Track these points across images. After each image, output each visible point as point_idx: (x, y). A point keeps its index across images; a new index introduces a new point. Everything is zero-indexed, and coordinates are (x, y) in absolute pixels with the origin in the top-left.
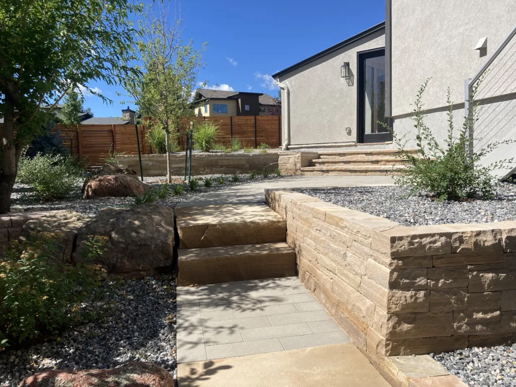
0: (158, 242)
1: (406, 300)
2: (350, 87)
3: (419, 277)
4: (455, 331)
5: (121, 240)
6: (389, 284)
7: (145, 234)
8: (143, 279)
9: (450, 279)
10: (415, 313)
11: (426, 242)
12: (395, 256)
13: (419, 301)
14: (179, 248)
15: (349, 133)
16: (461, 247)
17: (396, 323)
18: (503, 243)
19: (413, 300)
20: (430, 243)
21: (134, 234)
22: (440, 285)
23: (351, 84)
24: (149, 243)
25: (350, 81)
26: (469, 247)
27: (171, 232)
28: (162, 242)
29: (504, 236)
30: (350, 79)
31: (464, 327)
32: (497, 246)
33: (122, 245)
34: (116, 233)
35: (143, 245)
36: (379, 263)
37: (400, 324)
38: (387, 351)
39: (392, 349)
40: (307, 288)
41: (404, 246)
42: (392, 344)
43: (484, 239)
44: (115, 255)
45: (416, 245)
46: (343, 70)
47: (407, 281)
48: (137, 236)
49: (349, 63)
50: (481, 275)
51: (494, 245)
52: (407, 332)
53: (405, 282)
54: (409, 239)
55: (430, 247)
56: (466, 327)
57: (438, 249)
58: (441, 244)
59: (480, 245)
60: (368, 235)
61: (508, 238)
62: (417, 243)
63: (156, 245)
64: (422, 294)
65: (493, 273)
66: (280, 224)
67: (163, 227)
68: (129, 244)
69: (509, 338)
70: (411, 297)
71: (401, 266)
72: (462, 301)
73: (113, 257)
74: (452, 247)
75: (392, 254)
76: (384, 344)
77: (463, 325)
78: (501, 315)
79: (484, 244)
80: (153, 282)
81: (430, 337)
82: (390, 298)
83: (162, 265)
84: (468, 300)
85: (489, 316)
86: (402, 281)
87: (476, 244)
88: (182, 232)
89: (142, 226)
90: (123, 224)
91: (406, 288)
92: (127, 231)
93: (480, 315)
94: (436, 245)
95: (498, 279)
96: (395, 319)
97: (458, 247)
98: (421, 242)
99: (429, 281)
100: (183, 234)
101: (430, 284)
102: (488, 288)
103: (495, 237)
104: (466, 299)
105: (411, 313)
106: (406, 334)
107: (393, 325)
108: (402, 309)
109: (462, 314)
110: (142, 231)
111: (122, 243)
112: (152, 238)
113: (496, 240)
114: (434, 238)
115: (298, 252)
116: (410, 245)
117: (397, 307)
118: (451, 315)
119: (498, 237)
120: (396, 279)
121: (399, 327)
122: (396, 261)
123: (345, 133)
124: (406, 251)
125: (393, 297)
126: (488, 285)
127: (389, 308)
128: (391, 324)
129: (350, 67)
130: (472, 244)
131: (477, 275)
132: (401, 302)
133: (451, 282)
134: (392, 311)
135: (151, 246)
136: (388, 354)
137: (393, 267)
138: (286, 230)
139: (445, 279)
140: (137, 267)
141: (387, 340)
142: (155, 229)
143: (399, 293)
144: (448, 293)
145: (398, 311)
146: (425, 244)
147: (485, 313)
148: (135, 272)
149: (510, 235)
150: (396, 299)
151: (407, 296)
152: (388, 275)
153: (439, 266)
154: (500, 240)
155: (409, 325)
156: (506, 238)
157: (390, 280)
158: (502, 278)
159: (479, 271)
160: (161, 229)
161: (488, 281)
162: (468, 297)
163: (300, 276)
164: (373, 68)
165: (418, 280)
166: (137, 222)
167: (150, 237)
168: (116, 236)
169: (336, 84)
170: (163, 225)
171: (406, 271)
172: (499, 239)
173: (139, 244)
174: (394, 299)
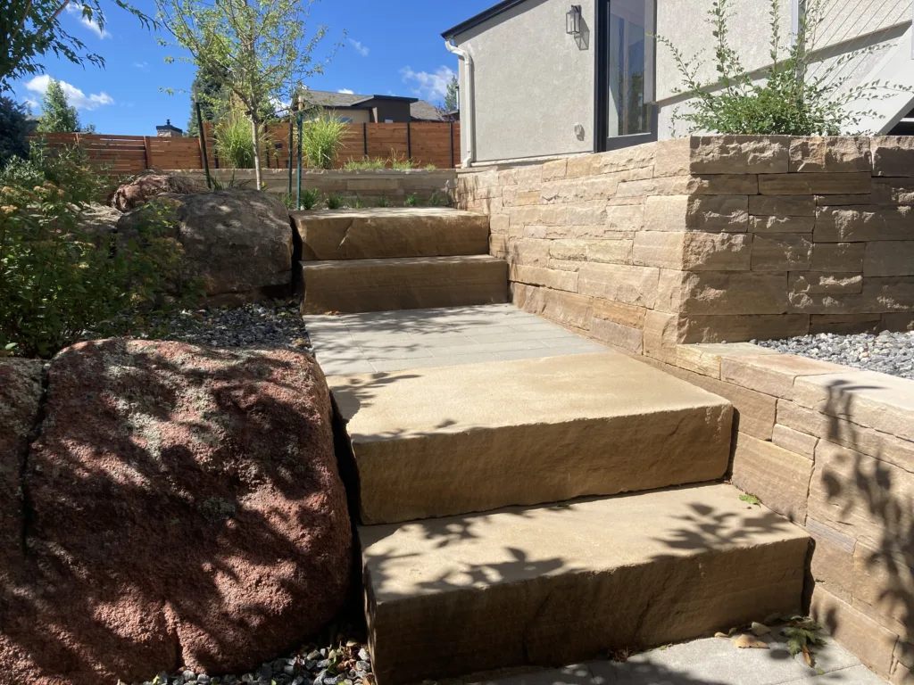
0: (265, 241)
1: (714, 247)
2: (582, 52)
3: (735, 211)
4: (790, 306)
5: (197, 236)
6: (687, 219)
7: (241, 227)
8: (241, 306)
9: (787, 216)
10: (727, 272)
11: (747, 149)
12: (698, 170)
13: (735, 249)
14: (301, 260)
15: (581, 136)
16: (805, 162)
17: (696, 287)
18: (872, 160)
19: (725, 247)
20: (755, 150)
21: (220, 227)
22: (769, 225)
23: (583, 46)
24: (248, 243)
25: (582, 41)
26: (818, 162)
27: (285, 227)
28: (271, 241)
29: (873, 150)
30: (582, 36)
31: (804, 300)
32: (862, 162)
33: (201, 247)
34: (188, 225)
35: (238, 247)
36: (668, 194)
37: (703, 289)
38: (680, 336)
39: (689, 332)
40: (530, 312)
41: (712, 154)
42: (690, 322)
43: (843, 150)
44: (188, 265)
45: (732, 153)
46: (571, 20)
47: (717, 215)
48: (227, 231)
49: (580, 7)
50: (834, 212)
51: (857, 160)
52: (713, 302)
53: (713, 217)
54: (721, 141)
55: (755, 157)
56: (808, 299)
57: (767, 162)
58: (773, 153)
59: (836, 160)
60: (649, 157)
61: (880, 151)
62: (733, 149)
63: (262, 247)
64: (739, 239)
65: (853, 210)
66: (478, 223)
67: (271, 220)
68: (212, 245)
69: (874, 323)
70: (723, 242)
71: (706, 188)
72: (803, 256)
73: (185, 268)
74: (789, 162)
75: (693, 167)
76: (676, 323)
77: (803, 296)
78: (863, 282)
79: (842, 159)
80: (260, 311)
81: (750, 315)
82: (688, 243)
83: (273, 283)
84: (813, 253)
85: (844, 283)
86: (707, 215)
87: (829, 157)
88: (305, 230)
89: (235, 214)
90: (200, 209)
91: (714, 228)
92: (208, 221)
93: (831, 281)
94: (765, 154)
95: (861, 220)
96: (695, 280)
97: (800, 162)
98: (740, 148)
99: (751, 217)
100: (308, 233)
101: (753, 223)
102: (845, 235)
103: (859, 148)
104: (809, 253)
105: (721, 272)
106: (712, 305)
107: (692, 290)
108: (708, 262)
109: (802, 278)
110: (236, 223)
111: (199, 242)
112: (254, 234)
113: (861, 153)
114: (761, 145)
115: (513, 261)
116: (721, 153)
117: (698, 259)
118: (784, 278)
119: (865, 149)
120: (698, 211)
121: (701, 293)
122: (698, 179)
123: (574, 135)
124: (717, 161)
125: (692, 240)
126: (845, 229)
127: (686, 261)
128: (688, 287)
129: (582, 14)
130: (823, 157)
131: (828, 213)
132: (706, 250)
133: (787, 221)
134: (691, 265)
135: (253, 248)
136: (682, 340)
137: (694, 190)
138: (490, 233)
139: (777, 217)
140: (229, 286)
141: (681, 316)
142: (257, 221)
143: (702, 236)
144: (781, 241)
145: (699, 265)
146: (747, 152)
147: (838, 277)
148: (224, 296)
149: (883, 146)
150: (698, 244)
151: (716, 240)
152: (687, 203)
153: (768, 193)
154: (868, 154)
155: (718, 291)
156: (877, 152)
157: (688, 211)
158: (867, 219)
159: (832, 206)
160: (268, 222)
161: (846, 223)
162: (813, 249)
163: (515, 300)
164: (622, 21)
165: (734, 214)
166: (224, 208)
167: (250, 233)
168: (189, 230)
169: (557, 46)
170: (272, 216)
171: (714, 199)
172: (866, 153)
173: (230, 244)
174: (694, 244)
